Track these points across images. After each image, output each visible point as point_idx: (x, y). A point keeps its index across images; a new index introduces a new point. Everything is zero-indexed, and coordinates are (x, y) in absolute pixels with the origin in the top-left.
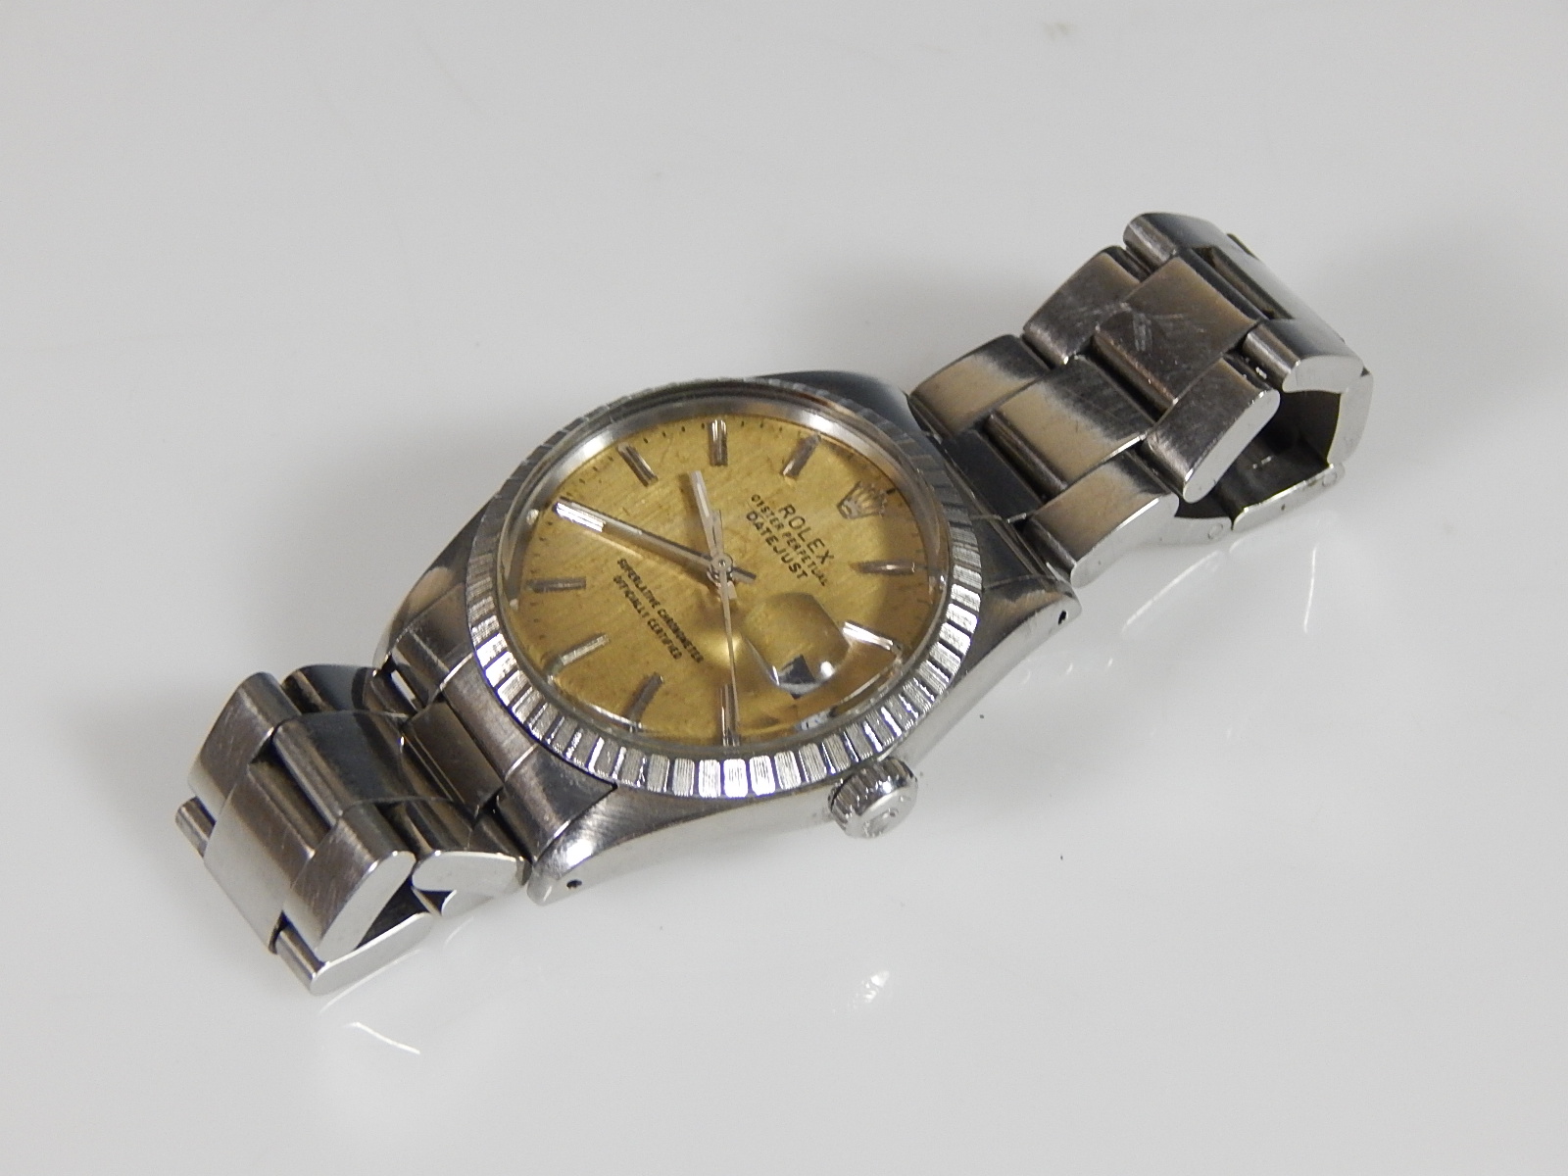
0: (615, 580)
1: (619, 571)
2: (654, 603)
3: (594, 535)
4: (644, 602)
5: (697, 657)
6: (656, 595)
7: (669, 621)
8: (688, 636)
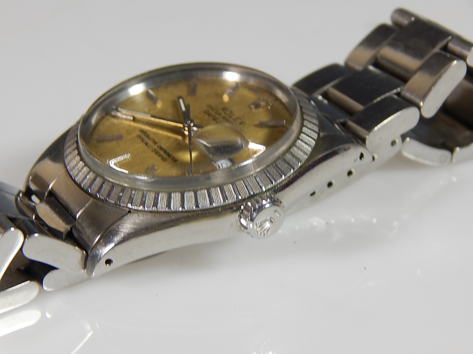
0: (137, 136)
1: (139, 133)
2: (155, 143)
3: (128, 123)
4: (150, 143)
5: (175, 161)
6: (156, 140)
7: (161, 148)
8: (171, 153)
